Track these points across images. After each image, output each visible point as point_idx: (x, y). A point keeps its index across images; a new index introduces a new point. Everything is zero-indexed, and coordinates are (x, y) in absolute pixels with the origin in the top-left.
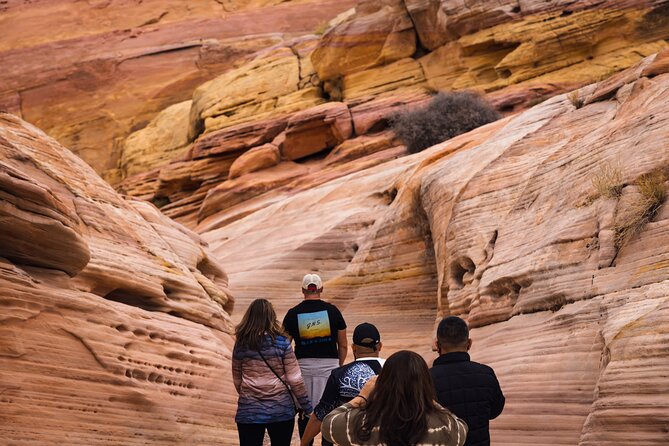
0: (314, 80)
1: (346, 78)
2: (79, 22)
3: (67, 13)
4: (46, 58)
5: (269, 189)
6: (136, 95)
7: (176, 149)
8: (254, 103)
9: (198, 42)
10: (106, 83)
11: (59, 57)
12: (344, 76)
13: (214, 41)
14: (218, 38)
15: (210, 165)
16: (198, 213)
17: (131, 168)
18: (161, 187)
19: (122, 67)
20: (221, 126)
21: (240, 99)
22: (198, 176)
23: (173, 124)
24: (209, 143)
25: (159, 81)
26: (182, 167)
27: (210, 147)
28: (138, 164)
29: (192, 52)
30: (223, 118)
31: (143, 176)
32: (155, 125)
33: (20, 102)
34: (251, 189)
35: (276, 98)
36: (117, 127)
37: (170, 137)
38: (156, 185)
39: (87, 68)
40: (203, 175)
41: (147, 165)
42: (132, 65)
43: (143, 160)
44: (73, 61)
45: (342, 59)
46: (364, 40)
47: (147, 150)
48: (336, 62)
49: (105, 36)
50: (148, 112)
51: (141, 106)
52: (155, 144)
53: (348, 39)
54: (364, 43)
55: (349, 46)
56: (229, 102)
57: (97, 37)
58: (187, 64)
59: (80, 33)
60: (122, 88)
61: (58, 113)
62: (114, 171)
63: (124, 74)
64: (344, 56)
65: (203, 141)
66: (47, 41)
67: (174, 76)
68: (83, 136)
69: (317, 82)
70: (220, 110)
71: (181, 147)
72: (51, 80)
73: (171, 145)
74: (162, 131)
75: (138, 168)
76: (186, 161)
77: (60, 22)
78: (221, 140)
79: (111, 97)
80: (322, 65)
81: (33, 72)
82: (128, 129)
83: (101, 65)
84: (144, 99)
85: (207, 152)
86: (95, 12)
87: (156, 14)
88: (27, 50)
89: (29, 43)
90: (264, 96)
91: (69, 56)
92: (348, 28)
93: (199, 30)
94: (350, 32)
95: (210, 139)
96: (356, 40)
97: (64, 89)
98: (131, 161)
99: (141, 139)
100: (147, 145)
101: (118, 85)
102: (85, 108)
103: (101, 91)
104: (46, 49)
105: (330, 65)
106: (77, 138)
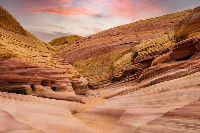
0: (175, 38)
1: (188, 35)
2: (105, 41)
3: (103, 39)
4: (97, 47)
5: (171, 69)
6: (117, 53)
7: (128, 64)
8: (153, 46)
9: (132, 42)
10: (110, 51)
11: (100, 47)
12: (187, 35)
13: (135, 41)
14: (136, 41)
15: (140, 65)
16: (139, 79)
17: (115, 69)
18: (124, 73)
19: (114, 48)
20: (143, 53)
21: (149, 46)
22: (136, 68)
23: (126, 58)
24: (139, 58)
25: (123, 50)
26: (131, 66)
27: (140, 60)
28: (117, 68)
29: (130, 44)
30: (144, 52)
31: (119, 71)
32: (122, 59)
33: (91, 56)
34: (163, 68)
35: (162, 44)
36: (112, 60)
37: (126, 61)
38: (122, 73)
39: (106, 48)
40: (138, 68)
41: (120, 68)
42: (116, 47)
43: (118, 67)
44: (103, 47)
45: (187, 29)
46: (196, 21)
47: (120, 64)
48: (184, 30)
49: (110, 42)
50: (120, 57)
51: (118, 55)
52: (122, 63)
53: (190, 22)
54: (196, 22)
55: (190, 24)
56: (145, 47)
57: (108, 42)
58: (129, 46)
59: (105, 42)
60: (113, 52)
61: (99, 58)
62: (111, 71)
63: (114, 49)
64: (188, 28)
65: (138, 58)
66: (98, 44)
67: (126, 49)
68: (104, 63)
69: (176, 39)
70: (143, 49)
71: (129, 63)
72: (97, 51)
73: (126, 63)
74: (124, 60)
75: (117, 69)
76: (132, 65)
77: (101, 41)
78: (144, 56)
79: (111, 54)
80: (179, 32)
81: (94, 50)
82: (115, 61)
83: (109, 47)
84: (119, 54)
85: (139, 61)
86: (108, 39)
87: (122, 38)
88: (93, 46)
89: (94, 45)
90: (157, 44)
91: (102, 46)
92: (190, 18)
93: (132, 40)
94: (191, 19)
95: (140, 57)
96: (193, 22)
97: (100, 53)
98: (115, 67)
99: (118, 62)
100: (120, 63)
101: (113, 51)
102: (105, 57)
103: (109, 53)
104: (97, 45)
105: (182, 32)
106: (103, 63)
